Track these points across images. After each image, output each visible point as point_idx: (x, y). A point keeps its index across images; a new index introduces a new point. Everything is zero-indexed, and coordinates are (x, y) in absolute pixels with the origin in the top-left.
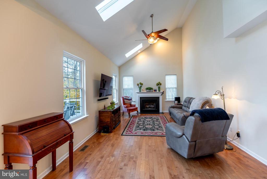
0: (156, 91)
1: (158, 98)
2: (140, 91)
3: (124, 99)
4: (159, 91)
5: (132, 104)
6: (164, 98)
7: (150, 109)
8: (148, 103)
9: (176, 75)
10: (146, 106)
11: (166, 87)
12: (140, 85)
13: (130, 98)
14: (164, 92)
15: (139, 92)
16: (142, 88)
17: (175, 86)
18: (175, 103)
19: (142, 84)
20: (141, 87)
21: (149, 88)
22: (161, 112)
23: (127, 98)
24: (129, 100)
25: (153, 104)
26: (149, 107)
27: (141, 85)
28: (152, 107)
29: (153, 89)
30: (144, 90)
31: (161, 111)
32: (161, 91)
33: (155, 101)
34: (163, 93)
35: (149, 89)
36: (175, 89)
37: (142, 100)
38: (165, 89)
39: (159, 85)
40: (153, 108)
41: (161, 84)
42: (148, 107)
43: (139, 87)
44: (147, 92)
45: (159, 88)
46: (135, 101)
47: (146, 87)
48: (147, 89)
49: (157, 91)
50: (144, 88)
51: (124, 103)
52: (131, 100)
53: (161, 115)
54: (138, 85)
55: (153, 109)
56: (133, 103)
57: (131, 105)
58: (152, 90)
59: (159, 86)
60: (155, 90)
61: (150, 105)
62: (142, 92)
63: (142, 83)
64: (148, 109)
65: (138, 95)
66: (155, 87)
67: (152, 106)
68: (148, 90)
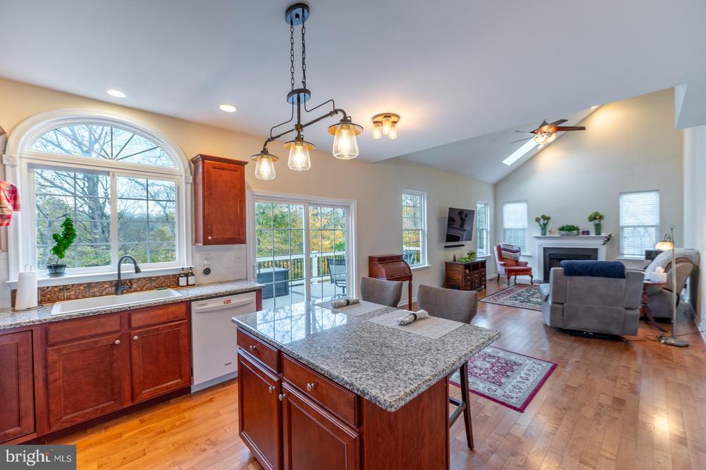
0: (588, 234)
1: (595, 251)
2: (544, 234)
3: (499, 249)
4: (598, 234)
6: (616, 251)
9: (657, 191)
11: (622, 223)
12: (544, 222)
13: (515, 249)
14: (610, 236)
15: (540, 235)
16: (549, 227)
17: (654, 221)
19: (547, 218)
20: (545, 225)
21: (567, 226)
23: (510, 248)
24: (514, 252)
27: (546, 222)
29: (577, 229)
30: (553, 231)
32: (604, 234)
34: (609, 239)
35: (569, 230)
36: (653, 230)
37: (547, 254)
38: (620, 229)
39: (595, 218)
41: (601, 217)
43: (542, 224)
44: (562, 237)
45: (597, 227)
46: (530, 256)
47: (560, 226)
48: (562, 229)
49: (593, 234)
50: (553, 226)
51: (501, 258)
52: (518, 251)
54: (538, 220)
56: (521, 260)
57: (517, 263)
58: (575, 232)
59: (596, 222)
60: (586, 233)
62: (548, 235)
63: (547, 216)
65: (538, 241)
66: (586, 225)
68: (563, 232)
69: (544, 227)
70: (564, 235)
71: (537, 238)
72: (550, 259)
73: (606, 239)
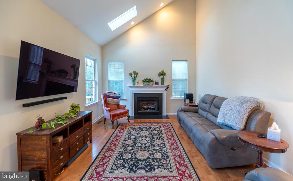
0: (158, 85)
1: (161, 94)
2: (134, 84)
3: (106, 97)
4: (162, 84)
5: (120, 104)
6: (170, 94)
7: (148, 110)
8: (145, 102)
9: (186, 61)
10: (143, 107)
11: (173, 78)
12: (134, 75)
13: (117, 95)
14: (169, 85)
15: (132, 85)
16: (137, 80)
17: (185, 77)
18: (186, 102)
19: (136, 74)
20: (135, 78)
21: (147, 79)
22: (165, 115)
23: (113, 95)
24: (116, 98)
25: (153, 104)
26: (148, 108)
27: (135, 76)
28: (152, 108)
29: (153, 81)
30: (139, 82)
31: (164, 114)
32: (165, 84)
33: (157, 99)
34: (168, 87)
35: (148, 82)
36: (184, 82)
37: (136, 98)
38: (171, 81)
39: (162, 75)
40: (154, 109)
41: (165, 74)
42: (146, 107)
43: (133, 77)
44: (145, 86)
45: (162, 80)
46: (126, 100)
47: (143, 79)
48: (144, 81)
49: (160, 85)
50: (140, 79)
51: (107, 104)
52: (119, 97)
53: (164, 121)
54: (131, 74)
55: (153, 111)
56: (122, 103)
57: (118, 107)
58: (152, 83)
59: (162, 77)
60: (157, 83)
61: (149, 105)
62: (137, 85)
63: (136, 72)
64: (145, 111)
65: (130, 89)
66: (157, 79)
67: (152, 106)
68: (145, 83)
69: (134, 79)
70: (145, 85)
71: (130, 87)
72: (138, 101)
73: (167, 87)
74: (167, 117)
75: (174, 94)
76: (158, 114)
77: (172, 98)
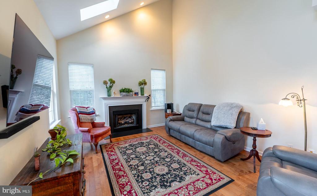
0: (138, 95)
1: (141, 106)
2: (109, 95)
3: (78, 114)
4: (142, 94)
5: (95, 121)
6: (149, 106)
7: (126, 125)
8: (121, 116)
9: (164, 70)
10: (120, 122)
11: (152, 88)
12: (110, 85)
13: (89, 110)
14: (150, 95)
15: (106, 96)
16: (113, 90)
17: (164, 87)
18: (168, 112)
19: (113, 82)
20: (111, 87)
21: (126, 89)
22: (146, 128)
23: (85, 110)
24: (89, 114)
25: (130, 117)
26: (126, 123)
27: (111, 85)
28: (130, 122)
29: (131, 91)
30: (116, 92)
31: (144, 126)
32: (146, 95)
33: (136, 111)
35: (126, 92)
37: (112, 112)
38: (151, 91)
39: (142, 84)
40: (132, 123)
41: (145, 84)
42: (123, 122)
43: (108, 87)
44: (123, 98)
45: (142, 90)
47: (120, 88)
48: (122, 91)
49: (140, 95)
50: (115, 89)
51: (80, 123)
52: (93, 113)
53: (145, 134)
54: (105, 83)
55: (130, 125)
57: (94, 125)
58: (131, 93)
59: (142, 86)
60: (136, 94)
61: (126, 119)
62: (113, 96)
63: (114, 80)
64: (123, 126)
65: (104, 102)
66: (137, 89)
67: (129, 120)
68: (124, 94)
69: (109, 89)
70: (124, 96)
71: (104, 98)
72: (114, 115)
73: (147, 98)
74: (148, 130)
75: (153, 105)
76: (137, 128)
77: (152, 109)
